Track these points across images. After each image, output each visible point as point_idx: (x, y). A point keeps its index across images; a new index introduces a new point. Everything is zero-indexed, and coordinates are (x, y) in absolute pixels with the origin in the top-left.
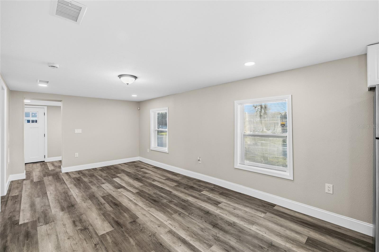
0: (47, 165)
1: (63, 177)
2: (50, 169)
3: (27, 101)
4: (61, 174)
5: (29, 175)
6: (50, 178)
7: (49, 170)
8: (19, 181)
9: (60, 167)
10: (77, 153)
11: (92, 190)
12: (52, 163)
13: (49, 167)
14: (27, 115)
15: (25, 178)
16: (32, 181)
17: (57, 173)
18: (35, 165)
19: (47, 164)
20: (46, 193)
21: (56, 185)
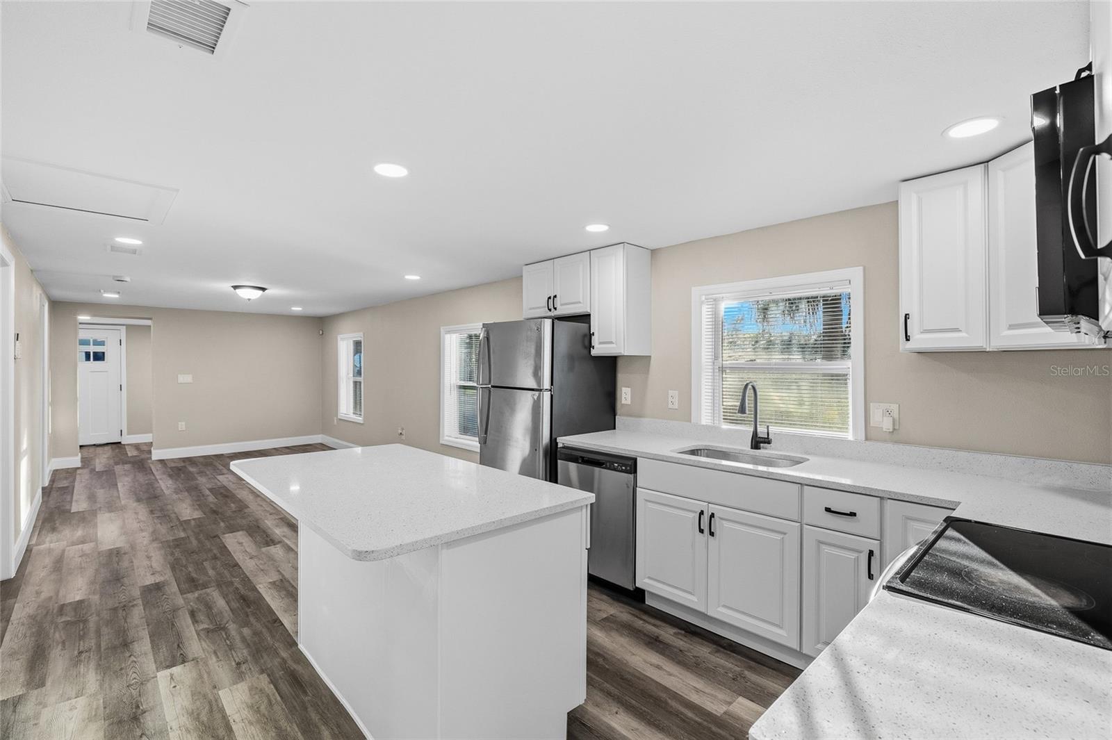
0: (125, 449)
1: (151, 465)
2: (130, 454)
3: (83, 318)
4: (149, 461)
5: (86, 462)
6: (127, 467)
7: (128, 457)
8: (69, 470)
9: (150, 452)
10: (183, 423)
11: (197, 482)
12: (135, 446)
13: (128, 452)
14: (84, 342)
15: (80, 466)
16: (93, 470)
17: (142, 459)
18: (99, 450)
19: (126, 447)
20: (117, 485)
21: (135, 476)
